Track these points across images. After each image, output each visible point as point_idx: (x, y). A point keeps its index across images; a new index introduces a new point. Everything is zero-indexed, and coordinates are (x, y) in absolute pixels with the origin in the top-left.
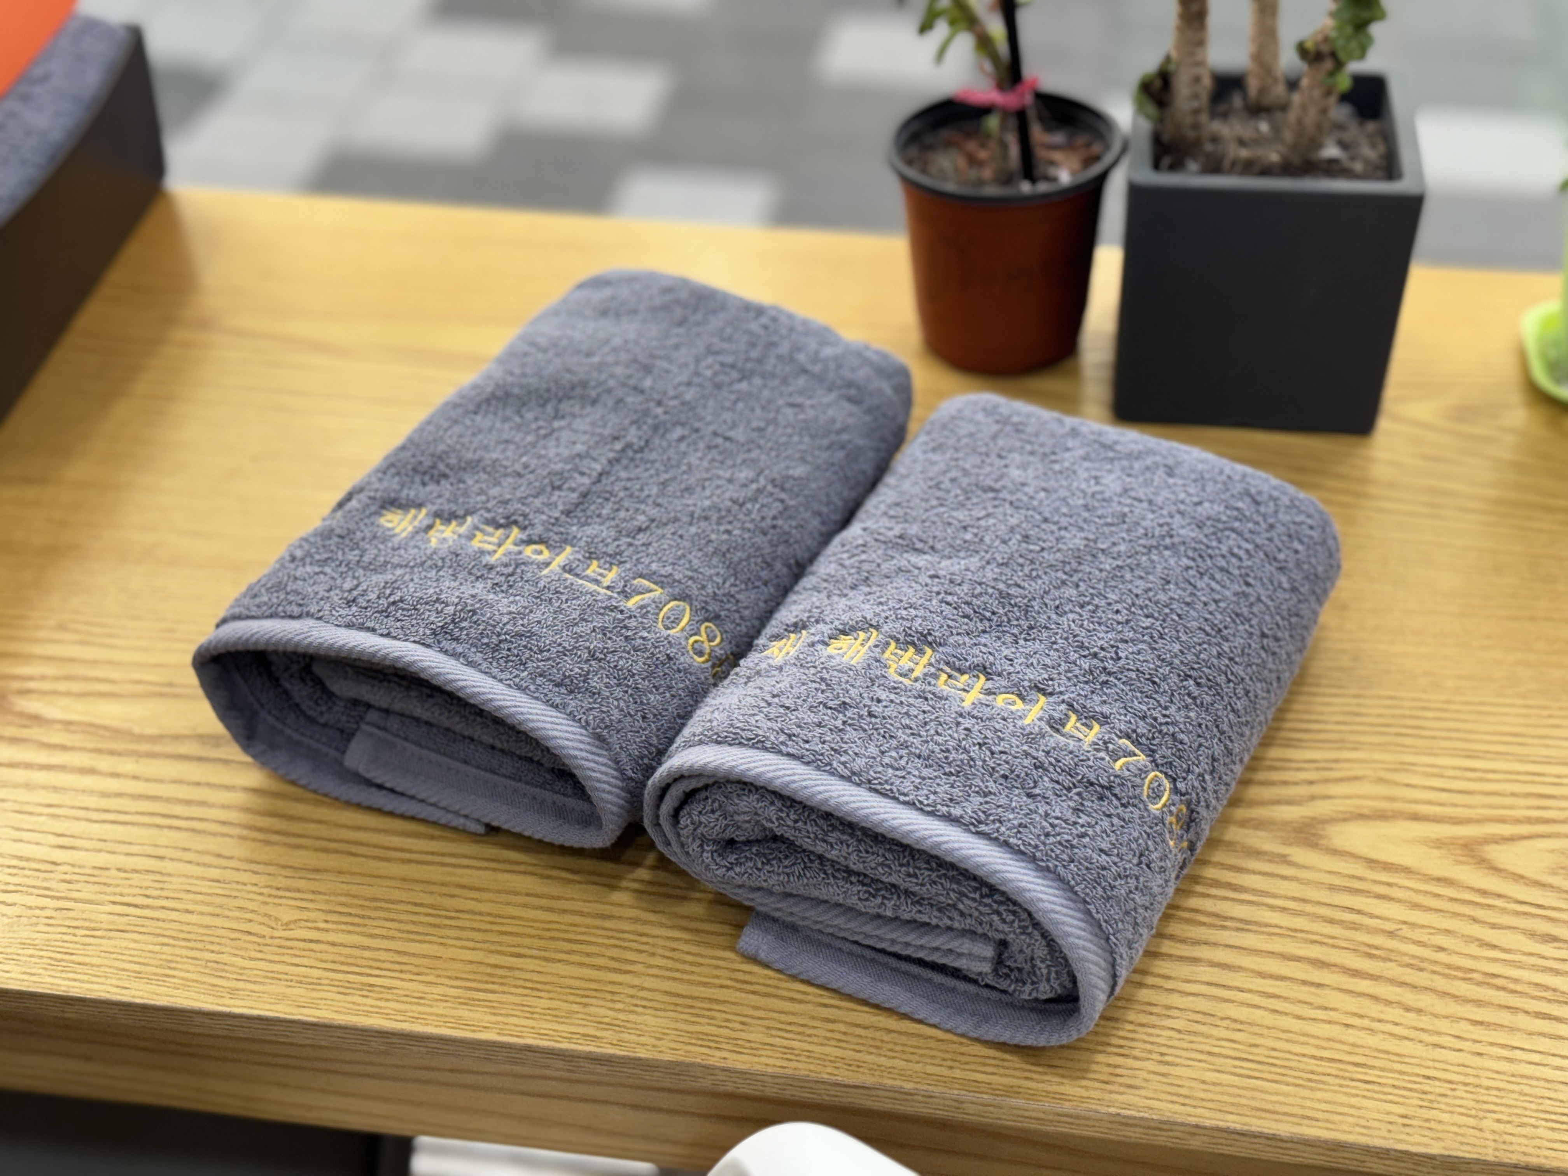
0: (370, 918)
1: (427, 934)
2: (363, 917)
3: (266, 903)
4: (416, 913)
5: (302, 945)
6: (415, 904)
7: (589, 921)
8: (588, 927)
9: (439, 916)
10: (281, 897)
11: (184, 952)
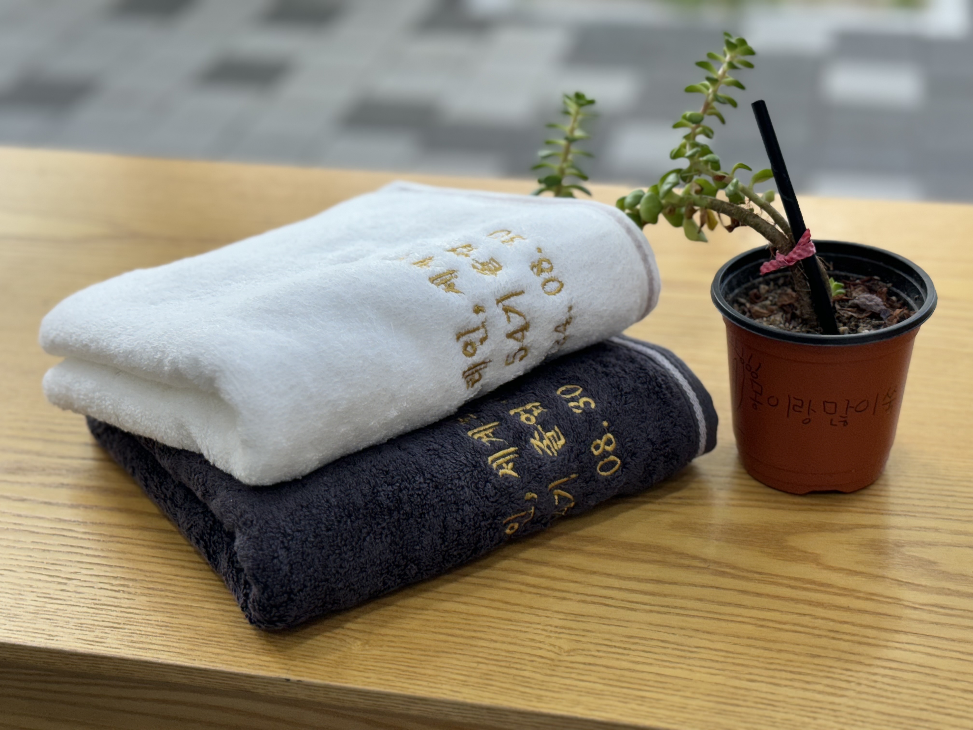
0: (630, 649)
1: (677, 663)
2: (625, 649)
3: (549, 637)
4: (665, 648)
5: (581, 666)
6: (663, 641)
7: (802, 658)
8: (803, 663)
9: (684, 651)
10: (560, 633)
11: (495, 668)
